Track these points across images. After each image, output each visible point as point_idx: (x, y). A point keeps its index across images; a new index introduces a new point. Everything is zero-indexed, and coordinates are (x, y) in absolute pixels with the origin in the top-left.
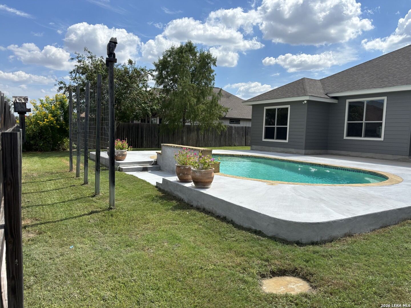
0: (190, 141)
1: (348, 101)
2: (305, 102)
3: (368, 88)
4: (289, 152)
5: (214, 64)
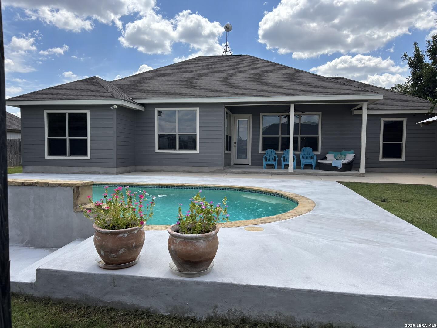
2: (115, 107)
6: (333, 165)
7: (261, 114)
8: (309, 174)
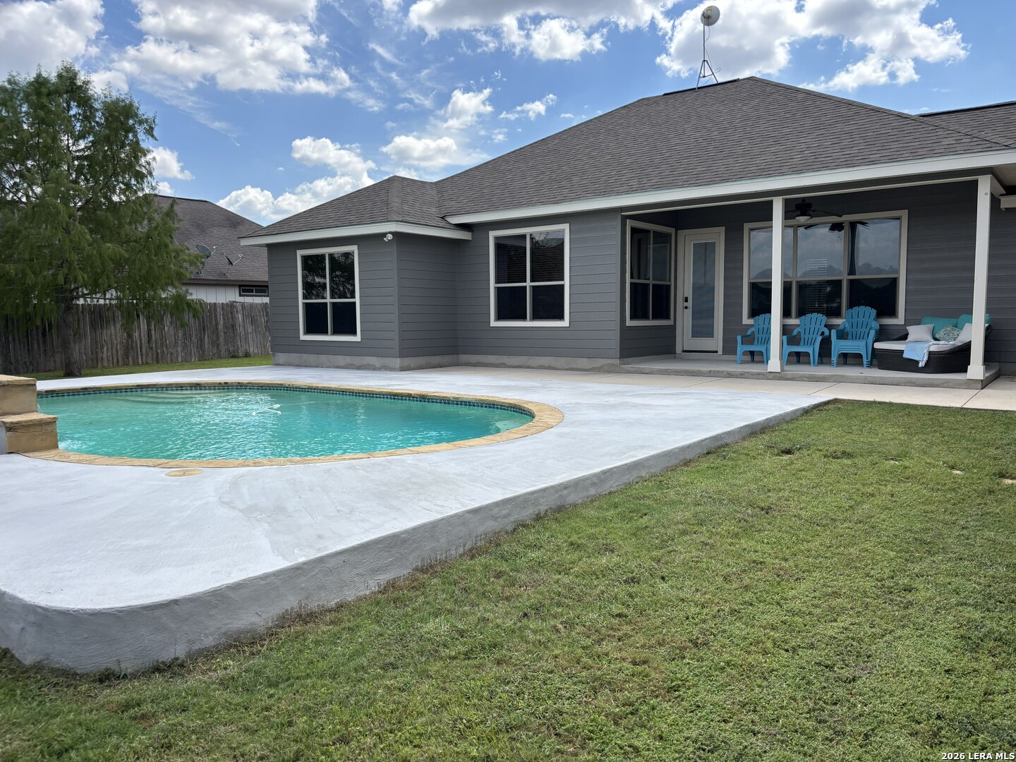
0: (105, 348)
1: (493, 234)
2: (389, 238)
3: (530, 204)
4: (364, 365)
5: (150, 132)
6: (906, 355)
7: (747, 226)
8: (820, 378)
